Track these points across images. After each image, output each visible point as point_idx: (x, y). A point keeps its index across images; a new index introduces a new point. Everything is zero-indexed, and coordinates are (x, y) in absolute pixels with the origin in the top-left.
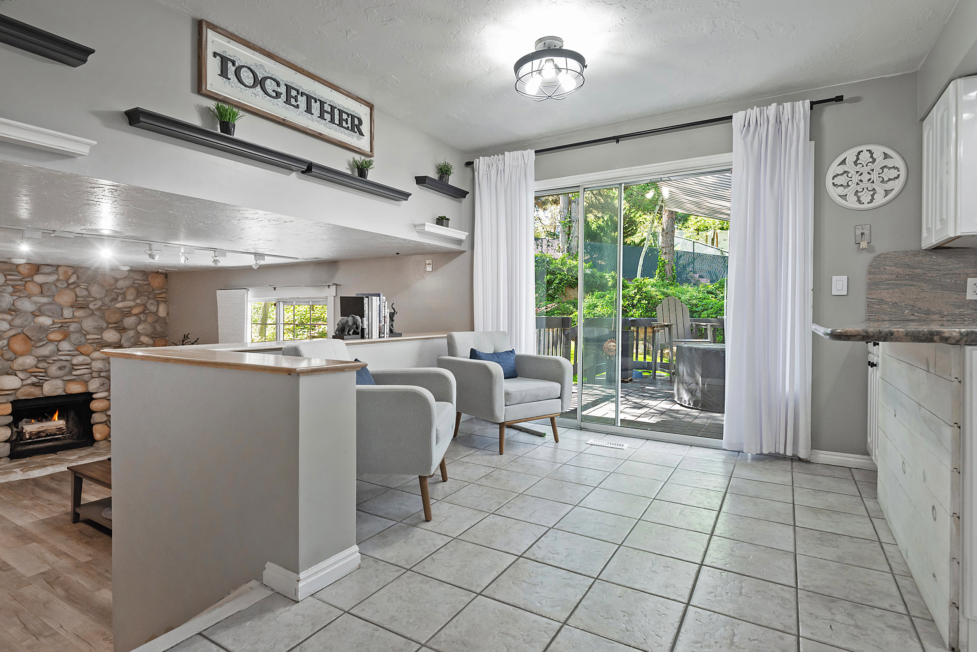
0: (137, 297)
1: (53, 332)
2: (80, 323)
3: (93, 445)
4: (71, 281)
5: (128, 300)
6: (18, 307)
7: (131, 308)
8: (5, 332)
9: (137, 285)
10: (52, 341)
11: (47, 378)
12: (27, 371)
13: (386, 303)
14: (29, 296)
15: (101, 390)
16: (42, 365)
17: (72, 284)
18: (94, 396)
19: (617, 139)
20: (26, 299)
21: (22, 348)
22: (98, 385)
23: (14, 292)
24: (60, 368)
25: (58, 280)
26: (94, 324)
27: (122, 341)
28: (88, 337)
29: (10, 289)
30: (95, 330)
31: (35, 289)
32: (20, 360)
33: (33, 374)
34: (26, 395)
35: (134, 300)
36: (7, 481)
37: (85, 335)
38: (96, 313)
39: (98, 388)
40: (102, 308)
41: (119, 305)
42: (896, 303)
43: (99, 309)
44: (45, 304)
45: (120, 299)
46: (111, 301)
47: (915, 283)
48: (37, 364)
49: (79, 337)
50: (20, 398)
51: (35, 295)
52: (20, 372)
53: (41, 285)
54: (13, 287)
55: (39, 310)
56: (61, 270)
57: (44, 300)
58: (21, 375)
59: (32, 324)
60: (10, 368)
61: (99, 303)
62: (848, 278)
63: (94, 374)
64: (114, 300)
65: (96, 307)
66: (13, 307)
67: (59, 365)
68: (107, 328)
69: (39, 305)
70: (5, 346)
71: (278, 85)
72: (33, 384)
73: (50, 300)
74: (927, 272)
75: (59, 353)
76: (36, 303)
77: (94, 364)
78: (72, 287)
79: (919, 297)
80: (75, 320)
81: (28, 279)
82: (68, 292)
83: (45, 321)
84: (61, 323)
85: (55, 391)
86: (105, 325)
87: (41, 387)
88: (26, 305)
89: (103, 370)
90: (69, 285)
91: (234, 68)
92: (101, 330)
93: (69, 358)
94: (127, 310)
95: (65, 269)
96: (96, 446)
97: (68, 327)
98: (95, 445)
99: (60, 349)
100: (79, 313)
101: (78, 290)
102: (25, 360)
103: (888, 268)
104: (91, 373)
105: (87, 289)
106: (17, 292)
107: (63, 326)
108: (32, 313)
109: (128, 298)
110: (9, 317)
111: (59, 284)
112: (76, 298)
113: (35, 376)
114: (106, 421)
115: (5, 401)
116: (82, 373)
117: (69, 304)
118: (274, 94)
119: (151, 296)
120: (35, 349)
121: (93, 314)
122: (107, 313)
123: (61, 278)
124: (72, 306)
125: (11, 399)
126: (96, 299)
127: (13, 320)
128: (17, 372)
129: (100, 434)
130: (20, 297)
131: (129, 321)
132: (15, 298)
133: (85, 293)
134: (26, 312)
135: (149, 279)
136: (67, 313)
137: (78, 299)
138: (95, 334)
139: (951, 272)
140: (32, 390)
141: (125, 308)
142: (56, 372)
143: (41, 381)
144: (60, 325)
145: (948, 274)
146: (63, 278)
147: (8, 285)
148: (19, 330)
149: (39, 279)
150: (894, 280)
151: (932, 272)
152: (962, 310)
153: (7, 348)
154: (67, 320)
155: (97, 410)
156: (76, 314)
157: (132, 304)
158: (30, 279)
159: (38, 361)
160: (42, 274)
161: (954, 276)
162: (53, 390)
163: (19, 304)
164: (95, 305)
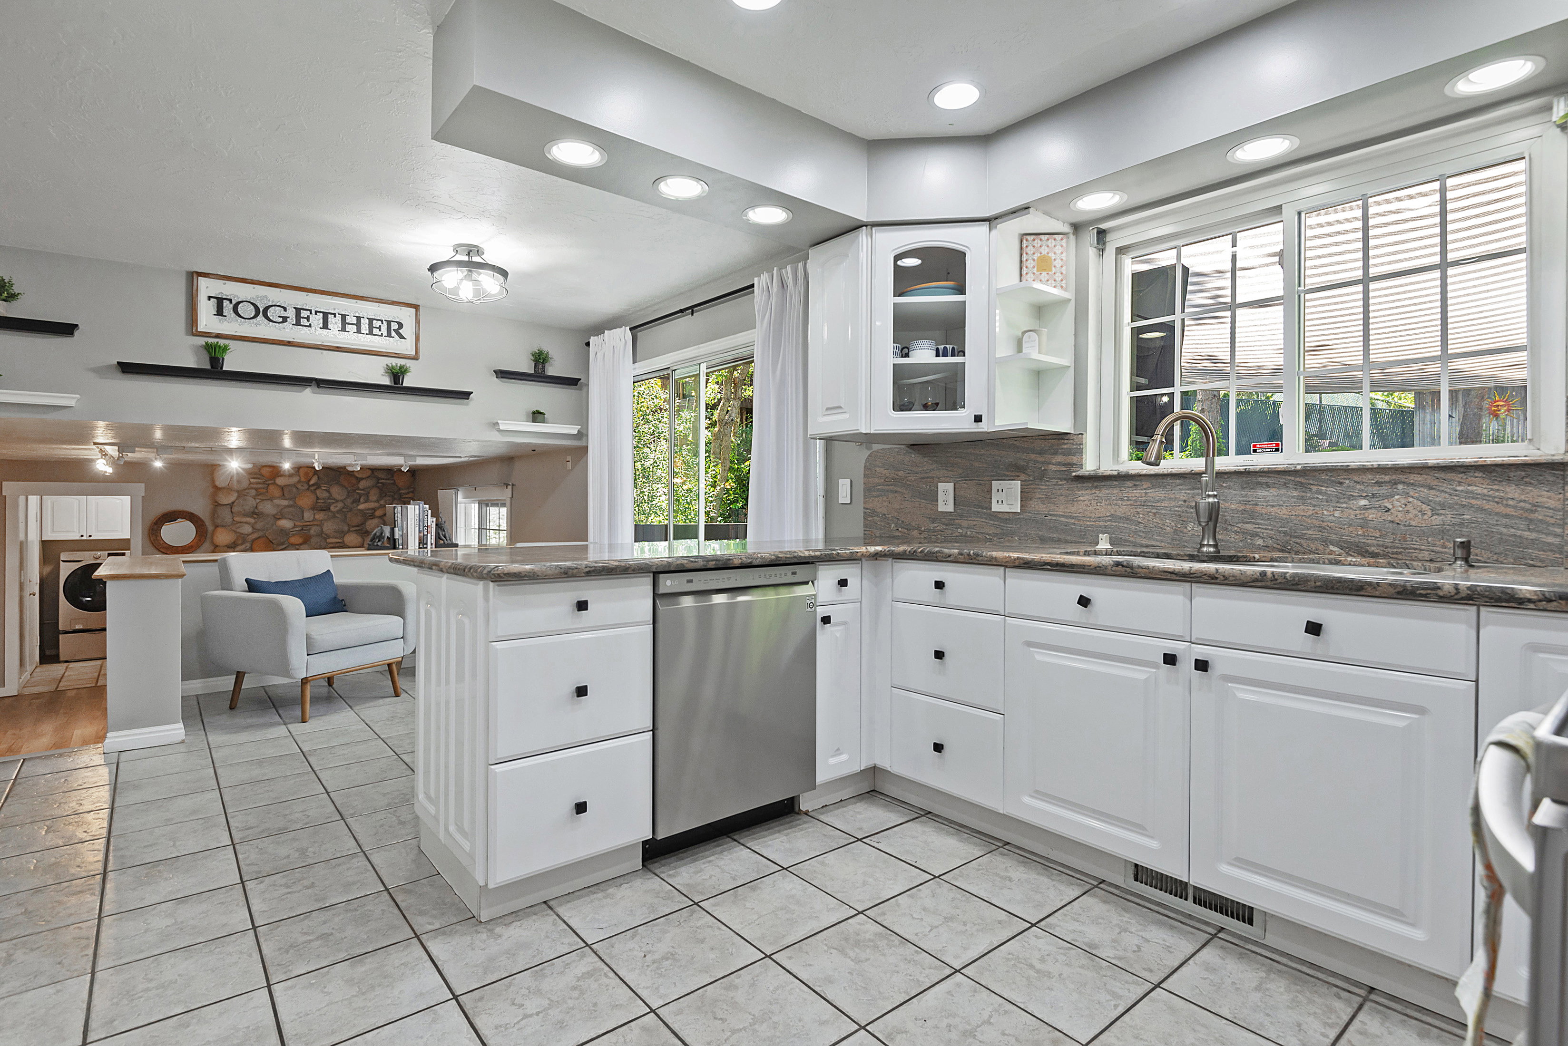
0: (381, 498)
1: (293, 535)
2: (321, 526)
4: (312, 482)
5: (371, 502)
6: (261, 510)
7: (374, 510)
8: (248, 535)
9: (381, 484)
13: (430, 511)
14: (271, 499)
17: (313, 485)
19: (692, 309)
20: (269, 502)
23: (257, 495)
25: (299, 482)
26: (336, 527)
28: (329, 541)
29: (253, 492)
30: (336, 533)
31: (276, 492)
35: (377, 501)
37: (325, 539)
38: (337, 515)
40: (344, 510)
41: (361, 507)
42: (885, 515)
43: (340, 511)
44: (286, 507)
45: (362, 500)
46: (353, 502)
47: (899, 489)
51: (278, 498)
53: (282, 488)
54: (256, 489)
55: (281, 512)
56: (302, 471)
57: (285, 503)
59: (274, 527)
61: (340, 505)
62: (851, 481)
64: (357, 501)
65: (337, 509)
66: (256, 511)
68: (349, 531)
69: (280, 508)
71: (285, 309)
73: (291, 502)
74: (908, 475)
76: (278, 506)
78: (312, 488)
79: (902, 507)
80: (315, 523)
81: (270, 482)
82: (309, 493)
83: (286, 524)
84: (301, 526)
86: (346, 528)
88: (268, 508)
90: (310, 486)
91: (231, 306)
92: (343, 533)
94: (370, 512)
95: (306, 469)
97: (309, 530)
100: (320, 516)
101: (318, 492)
103: (877, 469)
105: (328, 491)
106: (260, 494)
108: (274, 516)
109: (370, 498)
110: (252, 520)
111: (299, 486)
112: (317, 500)
117: (310, 506)
118: (281, 320)
119: (396, 497)
121: (334, 517)
122: (349, 515)
123: (303, 479)
124: (313, 509)
126: (337, 501)
127: (256, 523)
130: (263, 500)
131: (372, 524)
132: (258, 501)
133: (326, 495)
134: (268, 515)
135: (395, 478)
136: (308, 516)
137: (319, 501)
138: (336, 538)
139: (927, 475)
141: (368, 509)
144: (300, 528)
145: (924, 478)
147: (252, 488)
148: (261, 534)
149: (280, 481)
150: (883, 485)
151: (912, 475)
152: (936, 525)
154: (308, 523)
156: (317, 517)
157: (375, 505)
158: (272, 482)
160: (284, 476)
161: (929, 480)
163: (262, 506)
164: (336, 506)
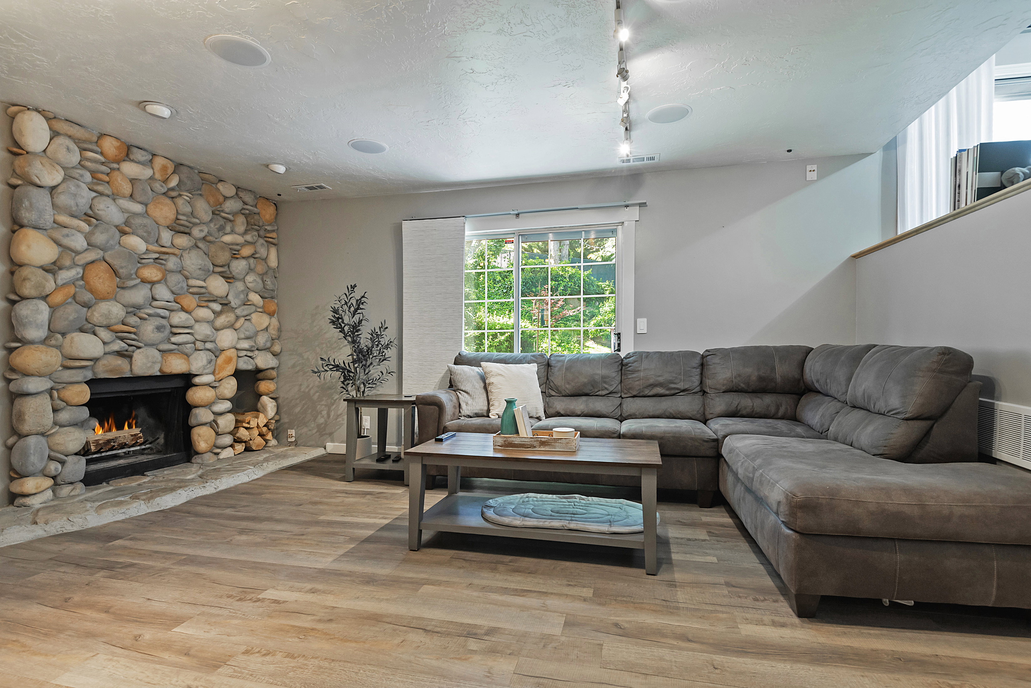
0: (246, 232)
1: (147, 266)
2: (180, 257)
3: (193, 461)
4: (171, 184)
5: (237, 234)
6: (100, 212)
7: (240, 246)
8: (78, 254)
9: (248, 212)
10: (144, 281)
11: (140, 344)
12: (112, 328)
14: (114, 197)
15: (207, 371)
16: (133, 320)
17: (173, 189)
18: (197, 380)
20: (110, 200)
21: (106, 285)
22: (205, 362)
23: (94, 184)
24: (159, 328)
25: (152, 178)
26: (200, 262)
27: (228, 297)
28: (190, 282)
29: (88, 177)
30: (201, 272)
31: (124, 187)
32: (104, 307)
33: (120, 334)
34: (111, 371)
35: (243, 235)
36: (127, 517)
37: (187, 278)
38: (200, 245)
39: (204, 367)
40: (208, 239)
41: (228, 239)
43: (204, 239)
44: (136, 215)
45: (227, 229)
46: (218, 230)
48: (125, 317)
49: (181, 280)
50: (99, 377)
51: (123, 197)
52: (102, 328)
53: (132, 182)
54: (92, 173)
55: (127, 223)
56: (159, 162)
57: (137, 208)
58: (105, 334)
59: (119, 246)
60: (86, 320)
61: (204, 230)
63: (199, 345)
64: (222, 229)
65: (201, 234)
66: (90, 212)
67: (157, 323)
68: (214, 272)
69: (127, 214)
70: (77, 280)
72: (119, 354)
73: (144, 210)
75: (155, 303)
76: (123, 210)
77: (197, 326)
78: (172, 194)
80: (175, 251)
81: (114, 166)
82: (167, 201)
83: (136, 244)
84: (157, 252)
85: (151, 367)
86: (210, 267)
87: (129, 359)
88: (110, 212)
89: (208, 340)
90: (168, 190)
92: (205, 274)
93: (166, 313)
94: (236, 248)
95: (164, 161)
96: (199, 461)
97: (167, 261)
98: (196, 459)
99: (157, 297)
100: (182, 241)
101: (179, 202)
102: (110, 308)
104: (194, 343)
105: (191, 203)
106: (97, 184)
107: (161, 257)
108: (118, 227)
109: (237, 229)
110: (86, 228)
111: (154, 185)
112: (177, 215)
113: (122, 339)
114: (210, 423)
115: (80, 379)
116: (185, 340)
117: (168, 222)
119: (261, 233)
120: (122, 292)
121: (197, 246)
122: (213, 249)
123: (158, 175)
124: (171, 228)
125: (89, 375)
126: (200, 223)
127: (91, 233)
128: (97, 328)
129: (206, 441)
130: (102, 195)
131: (239, 266)
132: (94, 194)
133: (188, 209)
134: (110, 224)
135: (259, 206)
136: (166, 236)
137: (179, 217)
138: (199, 279)
140: (120, 362)
141: (234, 244)
142: (152, 335)
143: (131, 349)
144: (156, 256)
146: (160, 178)
147: (85, 169)
148: (101, 254)
149: (129, 169)
153: (82, 283)
154: (165, 250)
155: (202, 404)
156: (176, 242)
157: (240, 239)
158: (118, 167)
159: (127, 313)
160: (133, 161)
162: (149, 365)
163: (102, 206)
164: (200, 231)
